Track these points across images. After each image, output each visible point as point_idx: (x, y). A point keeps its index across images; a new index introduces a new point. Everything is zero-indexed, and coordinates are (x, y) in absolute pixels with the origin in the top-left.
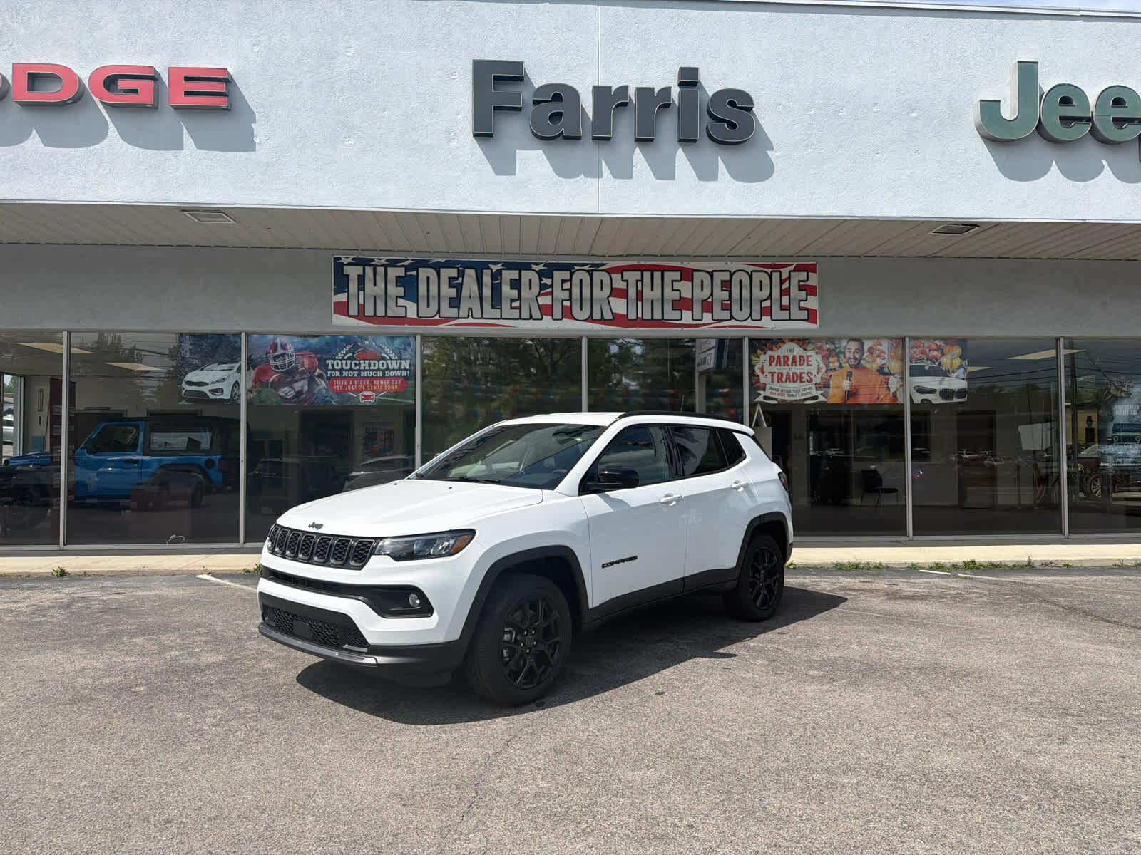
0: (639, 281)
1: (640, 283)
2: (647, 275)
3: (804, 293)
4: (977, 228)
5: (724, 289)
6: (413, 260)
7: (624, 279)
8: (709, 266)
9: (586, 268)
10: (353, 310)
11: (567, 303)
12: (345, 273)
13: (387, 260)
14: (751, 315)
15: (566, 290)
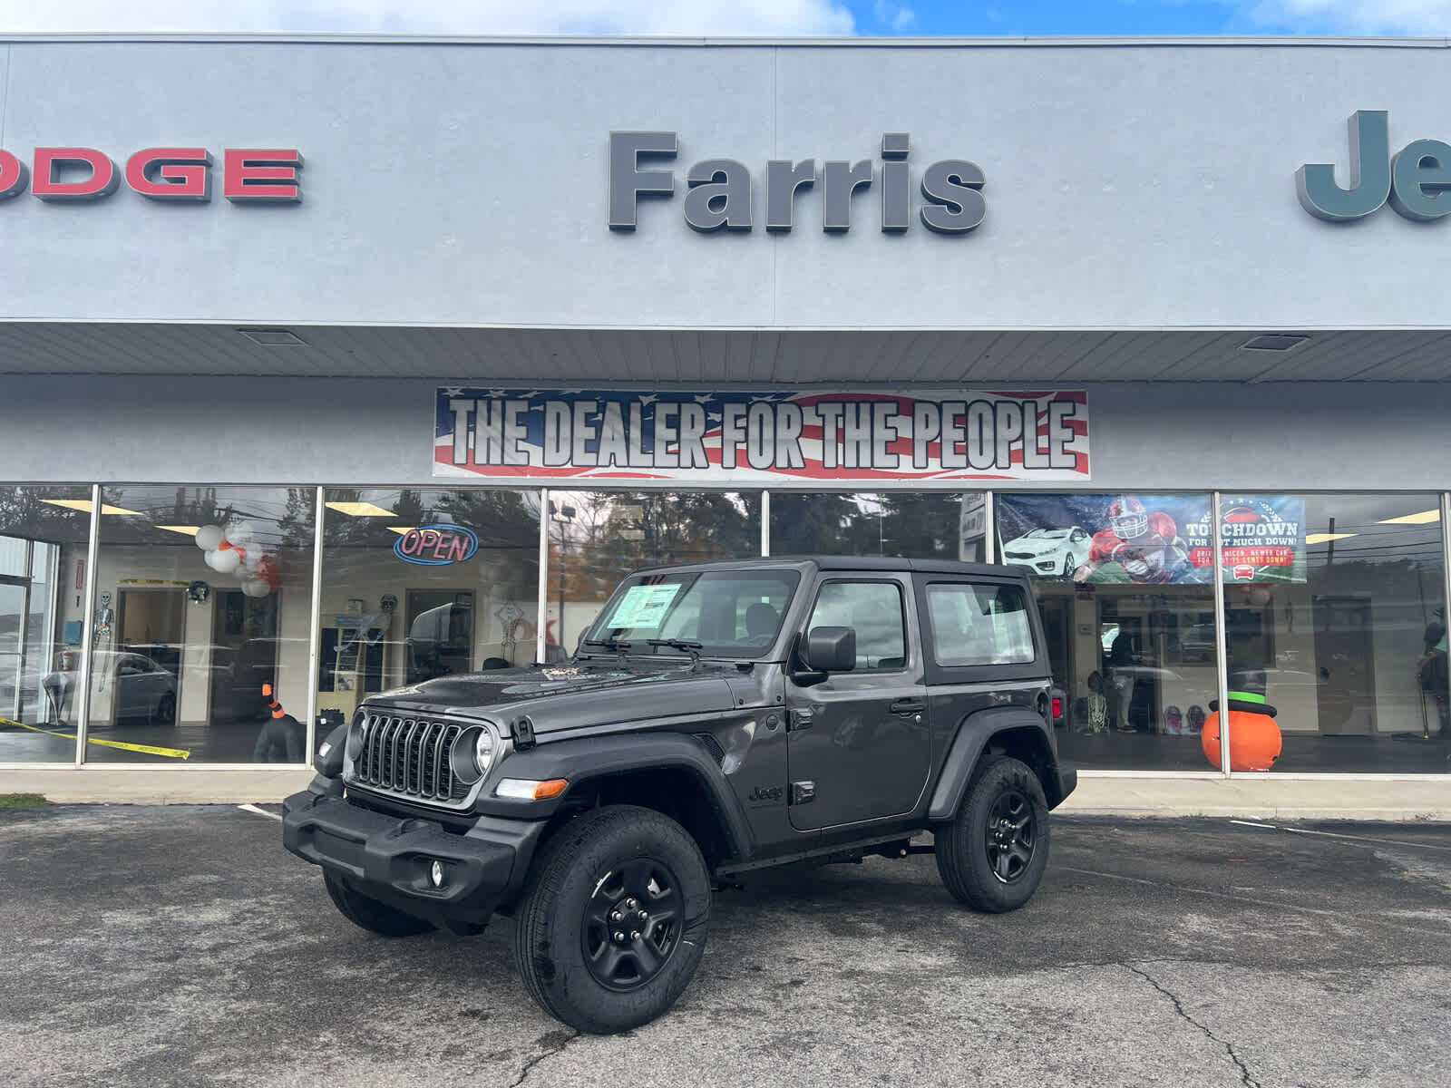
0: (841, 416)
1: (840, 419)
2: (851, 408)
3: (1070, 431)
4: (1307, 339)
5: (957, 425)
6: (538, 391)
7: (820, 413)
8: (938, 395)
9: (768, 399)
10: (460, 457)
11: (742, 446)
12: (451, 409)
13: (506, 392)
14: (995, 461)
15: (740, 428)
